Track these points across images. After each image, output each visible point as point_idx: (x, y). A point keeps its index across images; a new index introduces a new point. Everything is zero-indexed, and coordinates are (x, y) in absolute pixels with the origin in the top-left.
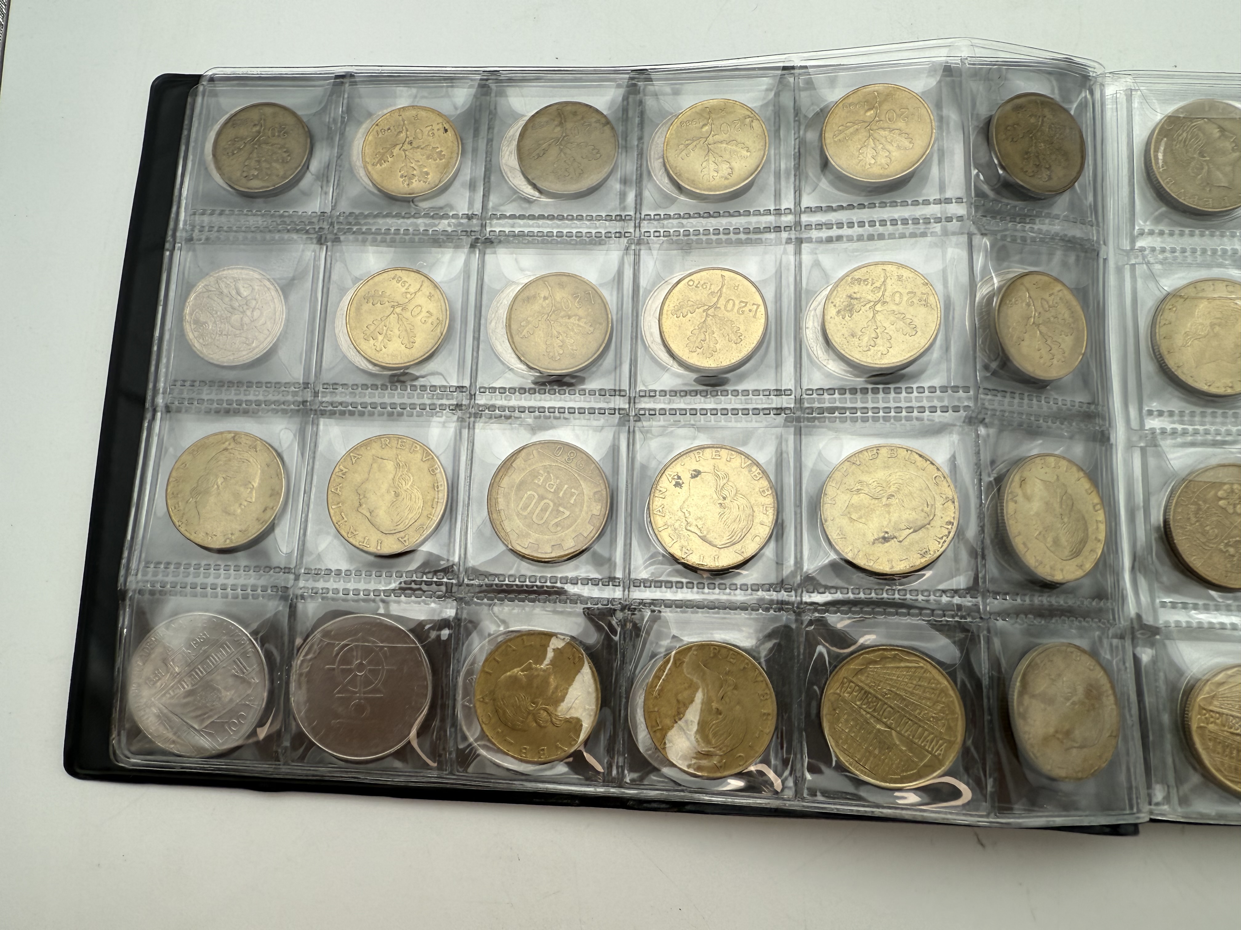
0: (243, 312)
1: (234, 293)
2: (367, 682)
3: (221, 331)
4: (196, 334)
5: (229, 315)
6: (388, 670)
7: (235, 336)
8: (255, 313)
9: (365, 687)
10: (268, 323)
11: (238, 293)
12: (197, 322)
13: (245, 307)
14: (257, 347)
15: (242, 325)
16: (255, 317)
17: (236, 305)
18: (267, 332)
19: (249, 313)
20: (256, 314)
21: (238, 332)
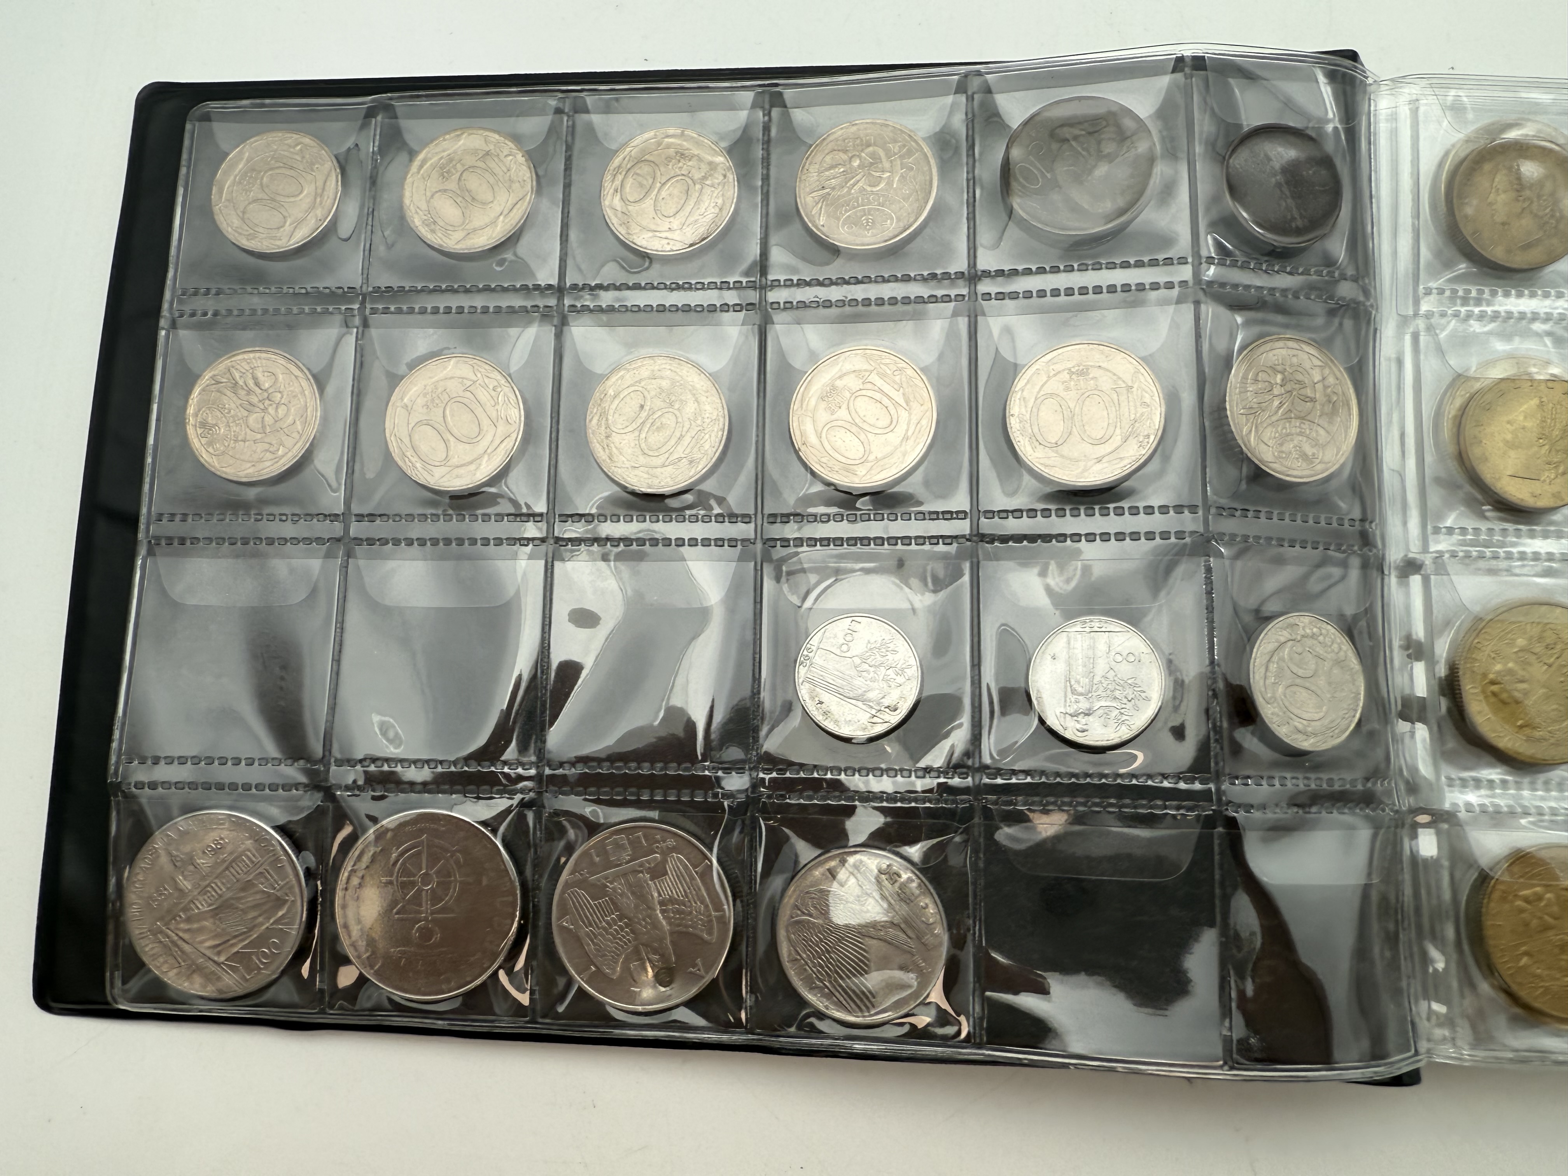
0: (265, 410)
1: (251, 383)
2: (435, 898)
3: (236, 436)
4: (204, 441)
5: (245, 413)
6: (461, 882)
7: (255, 442)
8: (280, 411)
9: (433, 905)
10: (298, 422)
11: (257, 384)
12: (204, 425)
13: (267, 402)
14: (283, 456)
15: (264, 427)
16: (280, 416)
17: (255, 400)
18: (295, 435)
19: (271, 410)
20: (282, 411)
21: (259, 436)
